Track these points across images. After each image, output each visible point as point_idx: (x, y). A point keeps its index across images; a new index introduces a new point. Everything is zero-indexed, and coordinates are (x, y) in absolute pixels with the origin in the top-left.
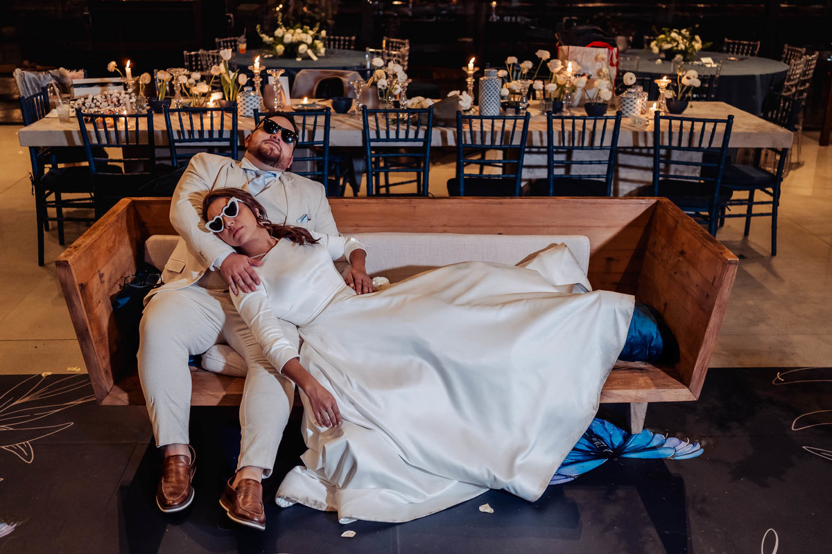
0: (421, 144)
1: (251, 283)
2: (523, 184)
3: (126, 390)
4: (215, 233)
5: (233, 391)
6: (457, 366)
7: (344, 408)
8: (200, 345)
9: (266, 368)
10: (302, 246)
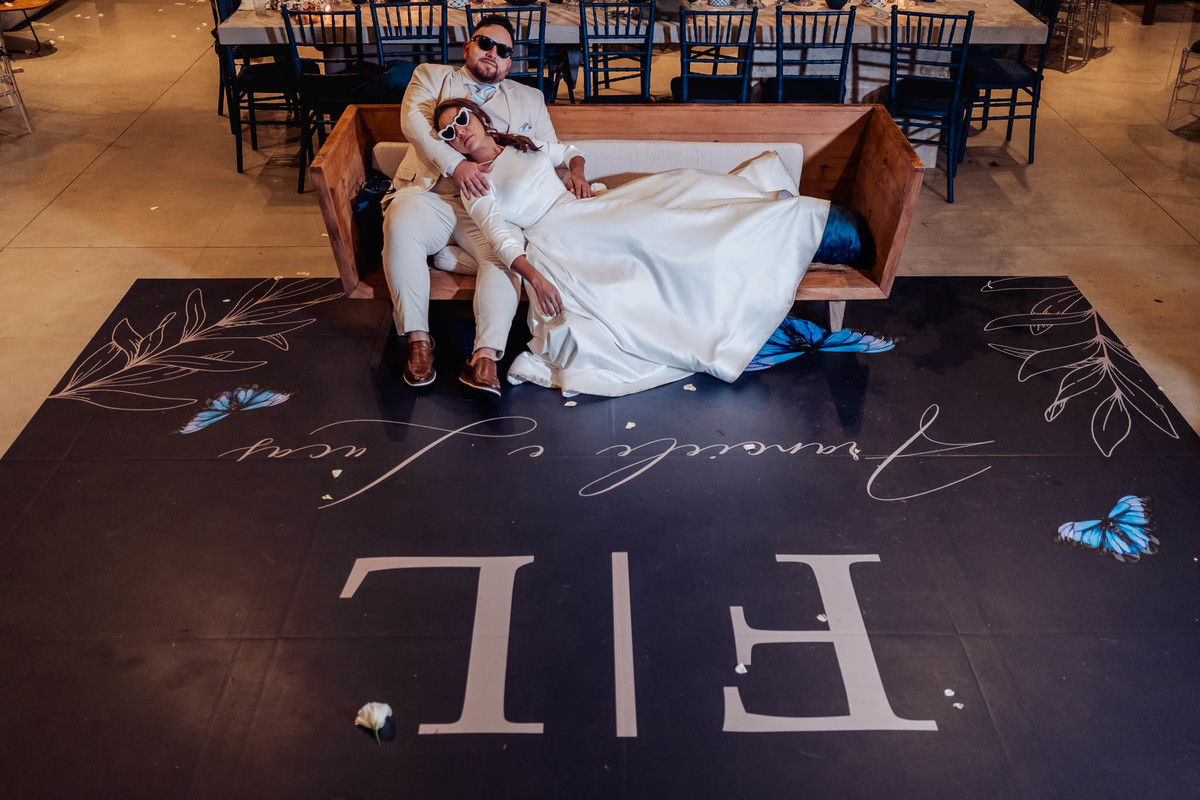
0: (642, 41)
1: (482, 188)
2: (753, 83)
3: (371, 286)
4: (446, 142)
5: (466, 286)
6: (666, 264)
7: (567, 301)
8: (434, 246)
9: (496, 265)
10: (525, 154)
